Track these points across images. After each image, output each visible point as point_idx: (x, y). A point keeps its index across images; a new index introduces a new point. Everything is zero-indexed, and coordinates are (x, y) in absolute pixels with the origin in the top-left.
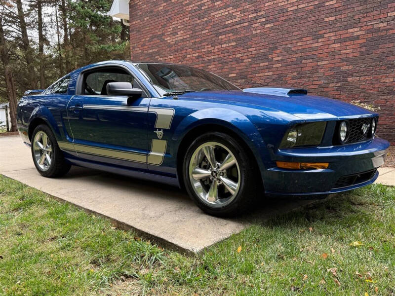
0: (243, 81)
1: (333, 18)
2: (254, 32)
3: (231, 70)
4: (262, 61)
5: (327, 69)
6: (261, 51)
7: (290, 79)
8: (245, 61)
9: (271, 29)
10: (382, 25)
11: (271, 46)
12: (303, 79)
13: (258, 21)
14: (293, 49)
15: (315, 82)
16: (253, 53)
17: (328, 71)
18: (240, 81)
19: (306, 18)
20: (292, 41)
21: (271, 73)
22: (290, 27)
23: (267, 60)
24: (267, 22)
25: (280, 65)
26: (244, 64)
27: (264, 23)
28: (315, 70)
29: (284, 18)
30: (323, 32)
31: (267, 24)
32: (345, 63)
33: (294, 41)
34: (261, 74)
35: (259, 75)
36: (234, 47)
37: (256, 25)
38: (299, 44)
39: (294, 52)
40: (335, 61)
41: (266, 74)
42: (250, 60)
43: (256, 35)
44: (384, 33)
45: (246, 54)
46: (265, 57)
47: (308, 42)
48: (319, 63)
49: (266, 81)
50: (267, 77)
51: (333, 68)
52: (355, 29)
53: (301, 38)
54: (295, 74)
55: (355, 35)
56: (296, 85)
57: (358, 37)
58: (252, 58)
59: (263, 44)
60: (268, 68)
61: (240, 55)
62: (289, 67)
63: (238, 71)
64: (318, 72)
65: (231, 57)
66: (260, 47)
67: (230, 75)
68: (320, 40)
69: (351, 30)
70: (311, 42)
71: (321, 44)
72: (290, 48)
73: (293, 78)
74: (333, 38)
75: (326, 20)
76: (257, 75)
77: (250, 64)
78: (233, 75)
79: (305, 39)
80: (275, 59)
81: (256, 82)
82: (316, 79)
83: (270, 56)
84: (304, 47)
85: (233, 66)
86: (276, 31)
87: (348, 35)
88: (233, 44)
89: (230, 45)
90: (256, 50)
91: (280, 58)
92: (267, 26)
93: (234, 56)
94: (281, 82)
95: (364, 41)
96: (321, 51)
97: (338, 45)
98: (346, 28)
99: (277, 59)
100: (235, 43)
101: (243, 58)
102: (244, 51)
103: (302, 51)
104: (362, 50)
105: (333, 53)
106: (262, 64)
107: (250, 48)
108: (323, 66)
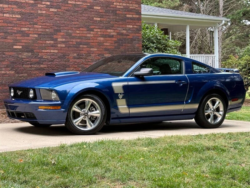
0: (30, 54)
1: (99, 19)
2: (39, 12)
3: (16, 42)
4: (47, 39)
5: (97, 54)
6: (47, 30)
7: (72, 58)
8: (31, 35)
9: (55, 13)
10: (125, 32)
11: (56, 28)
12: (82, 60)
13: (43, 3)
14: (73, 35)
15: (89, 63)
16: (40, 30)
17: (97, 56)
18: (25, 54)
19: (81, 13)
20: (72, 28)
21: (56, 51)
22: (71, 16)
23: (52, 39)
24: (51, 6)
25: (64, 46)
26: (29, 38)
27: (49, 7)
28: (89, 53)
29: (66, 8)
30: (93, 27)
31: (52, 8)
32: (107, 52)
33: (74, 29)
34: (48, 51)
35: (46, 51)
36: (18, 19)
37: (42, 6)
38: (78, 32)
39: (74, 37)
40: (101, 49)
41: (52, 51)
42: (36, 36)
43: (41, 15)
44: (125, 37)
45: (31, 29)
46: (50, 36)
47: (84, 32)
48: (92, 49)
49: (52, 57)
50: (53, 54)
51: (100, 54)
52: (112, 31)
53: (79, 28)
54: (75, 55)
55: (111, 34)
56: (76, 63)
57: (113, 36)
58: (39, 34)
59: (48, 24)
60: (54, 46)
61: (26, 29)
62: (70, 49)
63: (24, 44)
64: (91, 56)
65: (15, 29)
66: (46, 26)
67: (15, 47)
68: (92, 32)
69: (109, 31)
70: (86, 32)
71: (92, 35)
72: (71, 34)
73: (74, 58)
74: (99, 33)
75: (95, 19)
76: (43, 51)
77: (37, 39)
78: (18, 47)
79: (81, 29)
80: (59, 40)
81: (42, 57)
82: (90, 61)
83: (55, 36)
84: (81, 35)
85: (18, 38)
86: (60, 16)
87: (107, 33)
88: (17, 16)
89: (14, 16)
90: (42, 28)
91: (64, 40)
92: (51, 10)
93: (19, 29)
94: (65, 60)
95: (116, 39)
96: (92, 41)
97: (102, 39)
98: (107, 28)
99: (61, 40)
100: (20, 16)
101: (30, 32)
102: (30, 26)
103: (80, 38)
104: (116, 45)
105: (100, 44)
106: (48, 42)
107: (36, 25)
108: (93, 52)
